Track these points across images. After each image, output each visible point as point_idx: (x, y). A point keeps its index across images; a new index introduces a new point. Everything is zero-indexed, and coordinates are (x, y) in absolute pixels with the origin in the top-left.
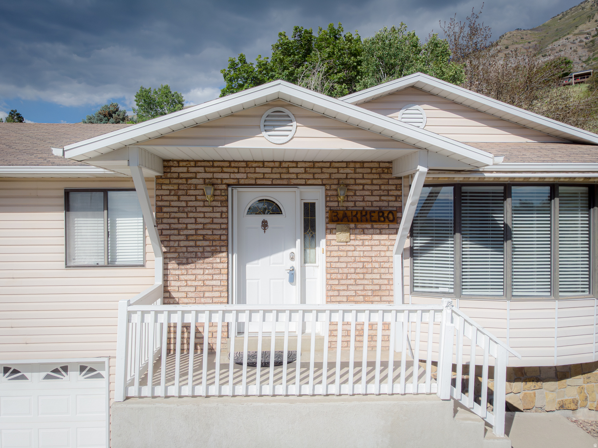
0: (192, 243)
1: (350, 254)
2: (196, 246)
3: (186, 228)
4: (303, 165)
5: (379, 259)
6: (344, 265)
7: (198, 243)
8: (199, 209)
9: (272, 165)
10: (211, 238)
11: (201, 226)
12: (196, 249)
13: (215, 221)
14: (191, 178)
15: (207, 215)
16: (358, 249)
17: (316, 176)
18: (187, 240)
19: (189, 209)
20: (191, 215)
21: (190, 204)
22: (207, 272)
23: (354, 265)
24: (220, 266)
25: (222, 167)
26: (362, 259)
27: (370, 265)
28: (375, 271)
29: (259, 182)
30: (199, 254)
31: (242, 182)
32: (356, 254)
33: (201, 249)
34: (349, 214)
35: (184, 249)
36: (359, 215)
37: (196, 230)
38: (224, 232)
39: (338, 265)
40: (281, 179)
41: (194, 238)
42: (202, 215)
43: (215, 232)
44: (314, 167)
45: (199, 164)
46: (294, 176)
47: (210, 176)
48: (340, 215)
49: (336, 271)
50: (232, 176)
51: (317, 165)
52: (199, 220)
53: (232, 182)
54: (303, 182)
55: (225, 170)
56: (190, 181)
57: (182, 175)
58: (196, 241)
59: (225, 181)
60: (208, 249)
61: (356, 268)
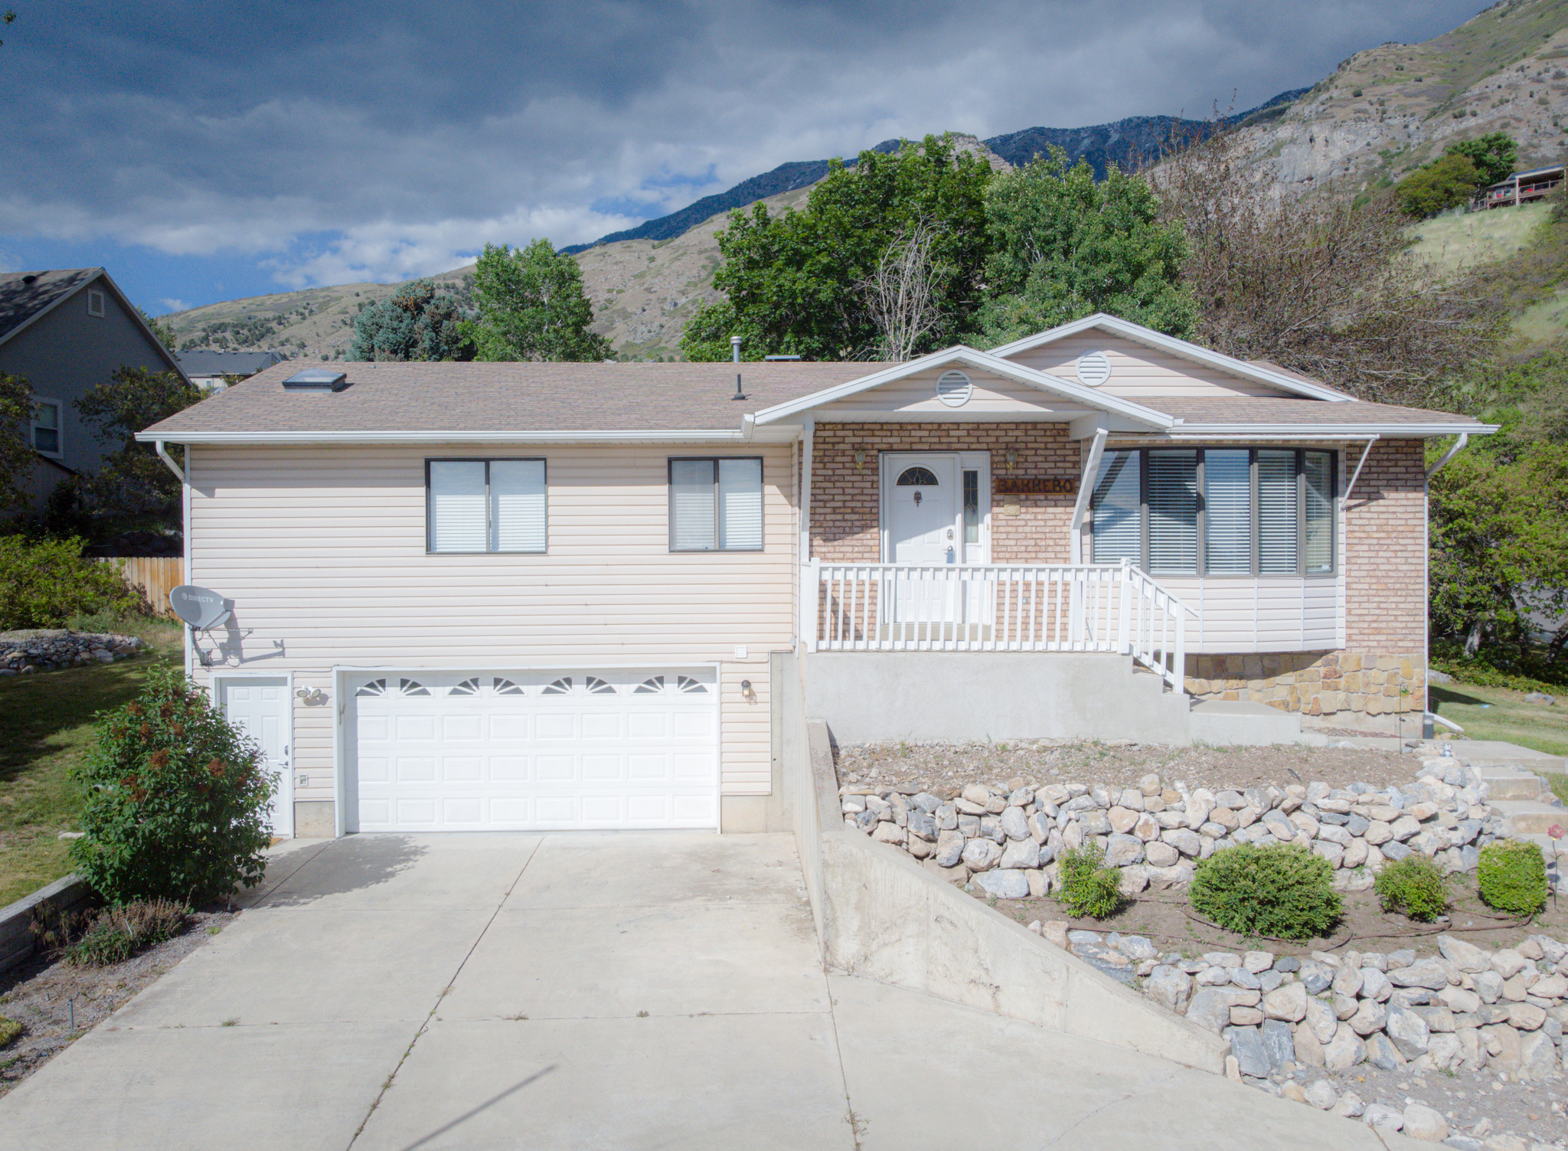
0: (839, 517)
1: (1020, 529)
2: (844, 520)
3: (833, 500)
4: (966, 427)
5: (1055, 536)
6: (1013, 543)
7: (847, 517)
8: (847, 478)
9: (930, 427)
10: (861, 511)
11: (849, 498)
12: (843, 524)
13: (865, 491)
14: (838, 443)
15: (856, 485)
16: (1030, 524)
17: (981, 440)
18: (834, 513)
19: (836, 478)
20: (838, 484)
21: (838, 472)
22: (856, 549)
23: (1025, 543)
24: (871, 543)
25: (873, 430)
26: (1035, 536)
27: (1043, 543)
28: (1050, 549)
29: (915, 447)
30: (847, 529)
31: (895, 447)
32: (1027, 529)
33: (849, 524)
34: (1019, 483)
35: (831, 524)
36: (1031, 485)
37: (844, 501)
38: (875, 504)
39: (1007, 542)
40: (940, 443)
41: (842, 510)
42: (850, 485)
43: (866, 504)
44: (978, 429)
45: (848, 427)
46: (955, 440)
47: (858, 440)
48: (1009, 484)
49: (1004, 549)
50: (885, 440)
51: (981, 427)
52: (848, 491)
53: (884, 446)
54: (965, 446)
55: (876, 433)
56: (837, 447)
57: (827, 440)
58: (843, 514)
59: (876, 446)
60: (857, 523)
61: (1027, 546)
